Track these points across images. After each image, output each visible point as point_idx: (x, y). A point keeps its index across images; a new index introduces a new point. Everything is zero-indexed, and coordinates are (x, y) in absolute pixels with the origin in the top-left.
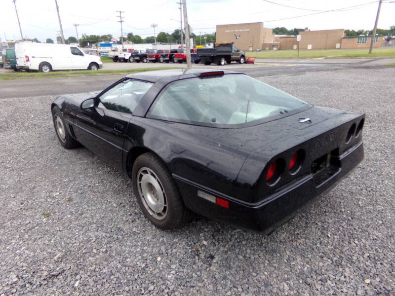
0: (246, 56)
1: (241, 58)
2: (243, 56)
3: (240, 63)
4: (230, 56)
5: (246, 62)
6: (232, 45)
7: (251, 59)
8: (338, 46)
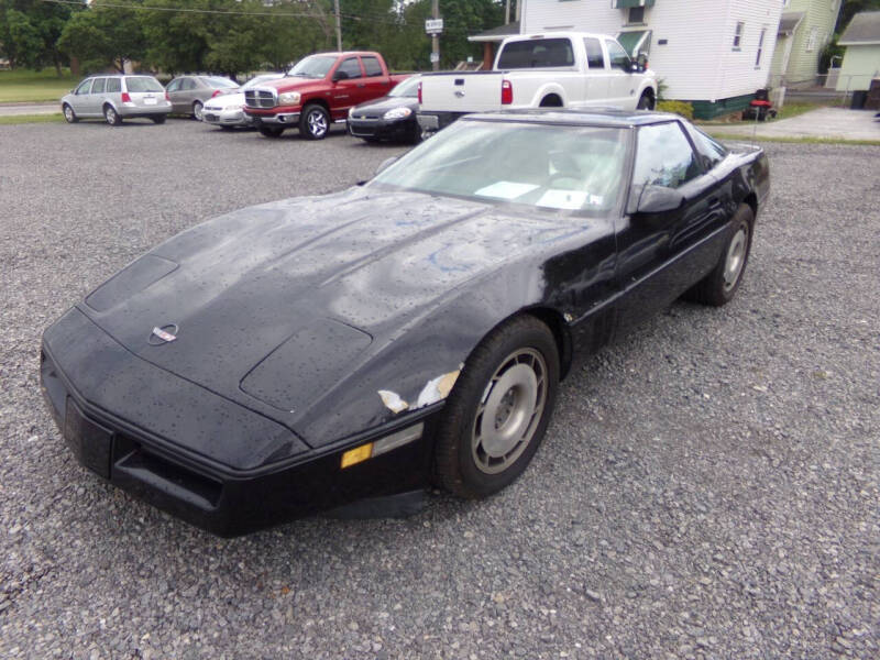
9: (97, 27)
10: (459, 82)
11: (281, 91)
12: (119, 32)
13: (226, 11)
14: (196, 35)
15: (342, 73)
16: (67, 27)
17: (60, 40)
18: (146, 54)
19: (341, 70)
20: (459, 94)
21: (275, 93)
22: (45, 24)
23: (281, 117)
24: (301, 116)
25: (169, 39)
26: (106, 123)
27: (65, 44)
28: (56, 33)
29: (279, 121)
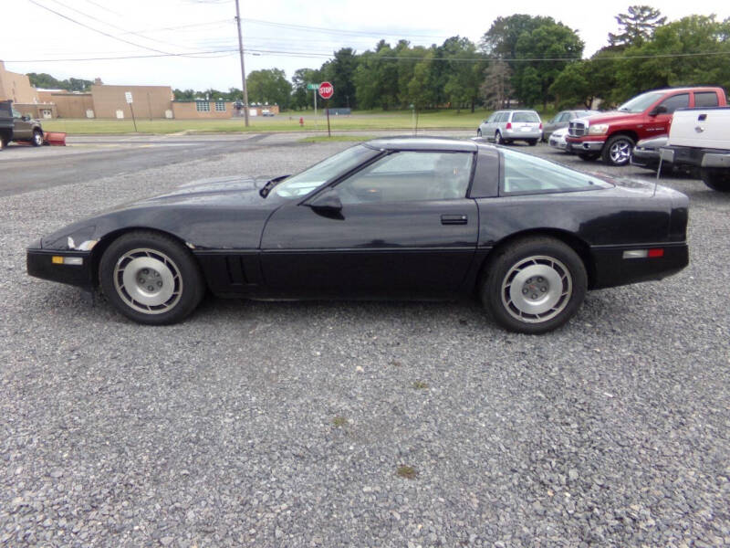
0: (43, 129)
1: (34, 135)
2: (38, 130)
3: (35, 145)
4: (11, 129)
5: (47, 143)
6: (10, 105)
7: (55, 136)
8: (169, 114)
9: (581, 75)
10: (702, 118)
11: (592, 123)
12: (597, 77)
13: (698, 52)
14: (660, 76)
15: (662, 108)
16: (560, 76)
17: (552, 86)
18: (611, 93)
19: (662, 105)
20: (699, 130)
21: (587, 125)
22: (546, 75)
23: (586, 145)
24: (604, 145)
25: (635, 80)
26: (495, 142)
27: (554, 89)
28: (551, 80)
29: (584, 148)
